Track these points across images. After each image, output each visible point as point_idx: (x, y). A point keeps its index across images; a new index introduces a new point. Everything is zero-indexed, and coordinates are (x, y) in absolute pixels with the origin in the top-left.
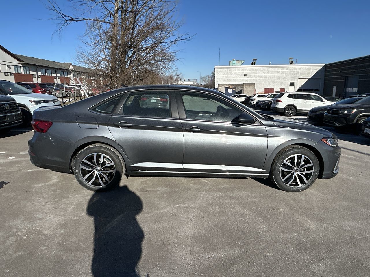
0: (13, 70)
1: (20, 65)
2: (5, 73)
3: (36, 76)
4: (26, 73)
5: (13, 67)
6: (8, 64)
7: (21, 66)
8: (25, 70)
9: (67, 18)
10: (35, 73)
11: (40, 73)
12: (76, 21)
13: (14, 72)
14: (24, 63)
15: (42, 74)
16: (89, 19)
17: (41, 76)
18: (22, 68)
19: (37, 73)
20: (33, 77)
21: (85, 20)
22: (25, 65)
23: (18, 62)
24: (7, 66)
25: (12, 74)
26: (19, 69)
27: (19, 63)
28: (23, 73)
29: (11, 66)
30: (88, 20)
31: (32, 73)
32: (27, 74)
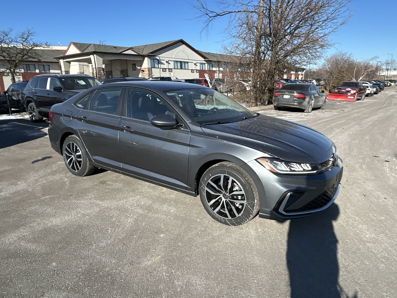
0: (198, 68)
1: (204, 62)
2: (192, 70)
3: (218, 72)
4: (201, 69)
5: (198, 65)
6: (195, 62)
7: (206, 63)
8: (209, 66)
9: (211, 15)
10: (217, 69)
11: (221, 69)
12: (221, 15)
13: (199, 69)
14: (208, 60)
15: (223, 69)
16: (234, 11)
17: (222, 72)
18: (206, 65)
19: (219, 69)
20: (215, 73)
21: (230, 13)
22: (209, 62)
23: (203, 59)
24: (194, 64)
25: (197, 71)
26: (204, 66)
27: (204, 61)
28: (206, 69)
29: (197, 64)
30: (232, 12)
31: (214, 69)
32: (210, 70)
